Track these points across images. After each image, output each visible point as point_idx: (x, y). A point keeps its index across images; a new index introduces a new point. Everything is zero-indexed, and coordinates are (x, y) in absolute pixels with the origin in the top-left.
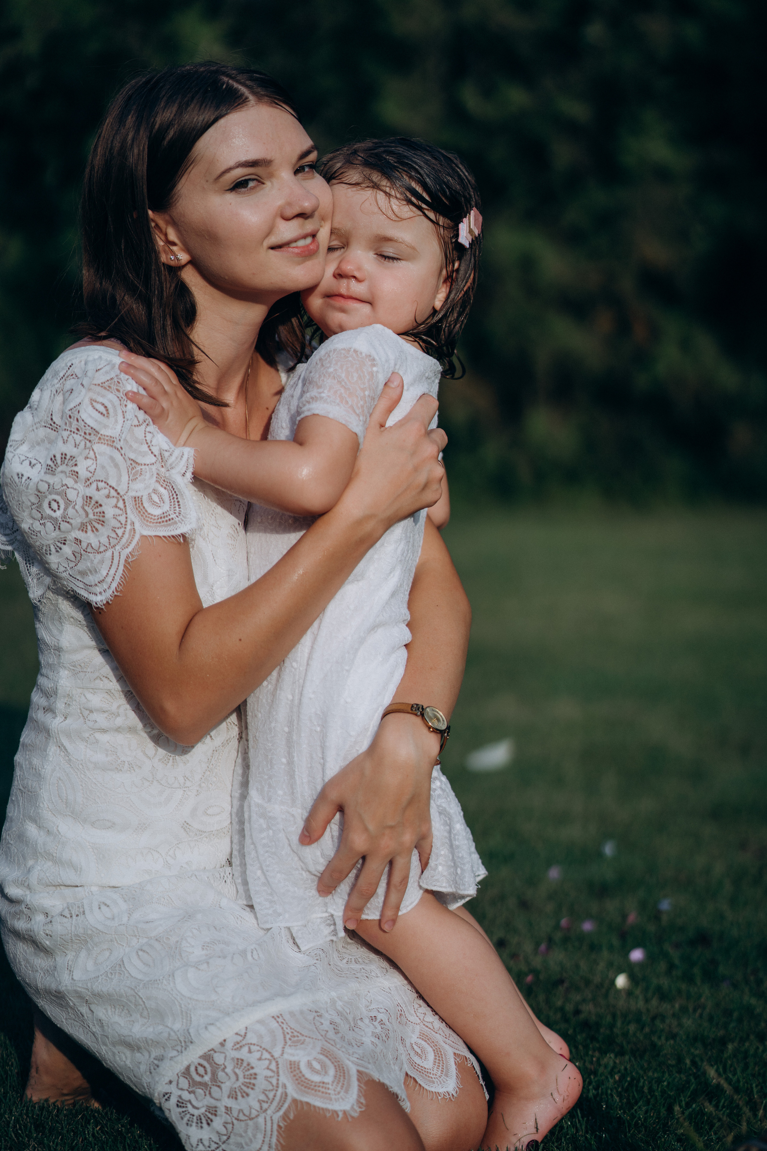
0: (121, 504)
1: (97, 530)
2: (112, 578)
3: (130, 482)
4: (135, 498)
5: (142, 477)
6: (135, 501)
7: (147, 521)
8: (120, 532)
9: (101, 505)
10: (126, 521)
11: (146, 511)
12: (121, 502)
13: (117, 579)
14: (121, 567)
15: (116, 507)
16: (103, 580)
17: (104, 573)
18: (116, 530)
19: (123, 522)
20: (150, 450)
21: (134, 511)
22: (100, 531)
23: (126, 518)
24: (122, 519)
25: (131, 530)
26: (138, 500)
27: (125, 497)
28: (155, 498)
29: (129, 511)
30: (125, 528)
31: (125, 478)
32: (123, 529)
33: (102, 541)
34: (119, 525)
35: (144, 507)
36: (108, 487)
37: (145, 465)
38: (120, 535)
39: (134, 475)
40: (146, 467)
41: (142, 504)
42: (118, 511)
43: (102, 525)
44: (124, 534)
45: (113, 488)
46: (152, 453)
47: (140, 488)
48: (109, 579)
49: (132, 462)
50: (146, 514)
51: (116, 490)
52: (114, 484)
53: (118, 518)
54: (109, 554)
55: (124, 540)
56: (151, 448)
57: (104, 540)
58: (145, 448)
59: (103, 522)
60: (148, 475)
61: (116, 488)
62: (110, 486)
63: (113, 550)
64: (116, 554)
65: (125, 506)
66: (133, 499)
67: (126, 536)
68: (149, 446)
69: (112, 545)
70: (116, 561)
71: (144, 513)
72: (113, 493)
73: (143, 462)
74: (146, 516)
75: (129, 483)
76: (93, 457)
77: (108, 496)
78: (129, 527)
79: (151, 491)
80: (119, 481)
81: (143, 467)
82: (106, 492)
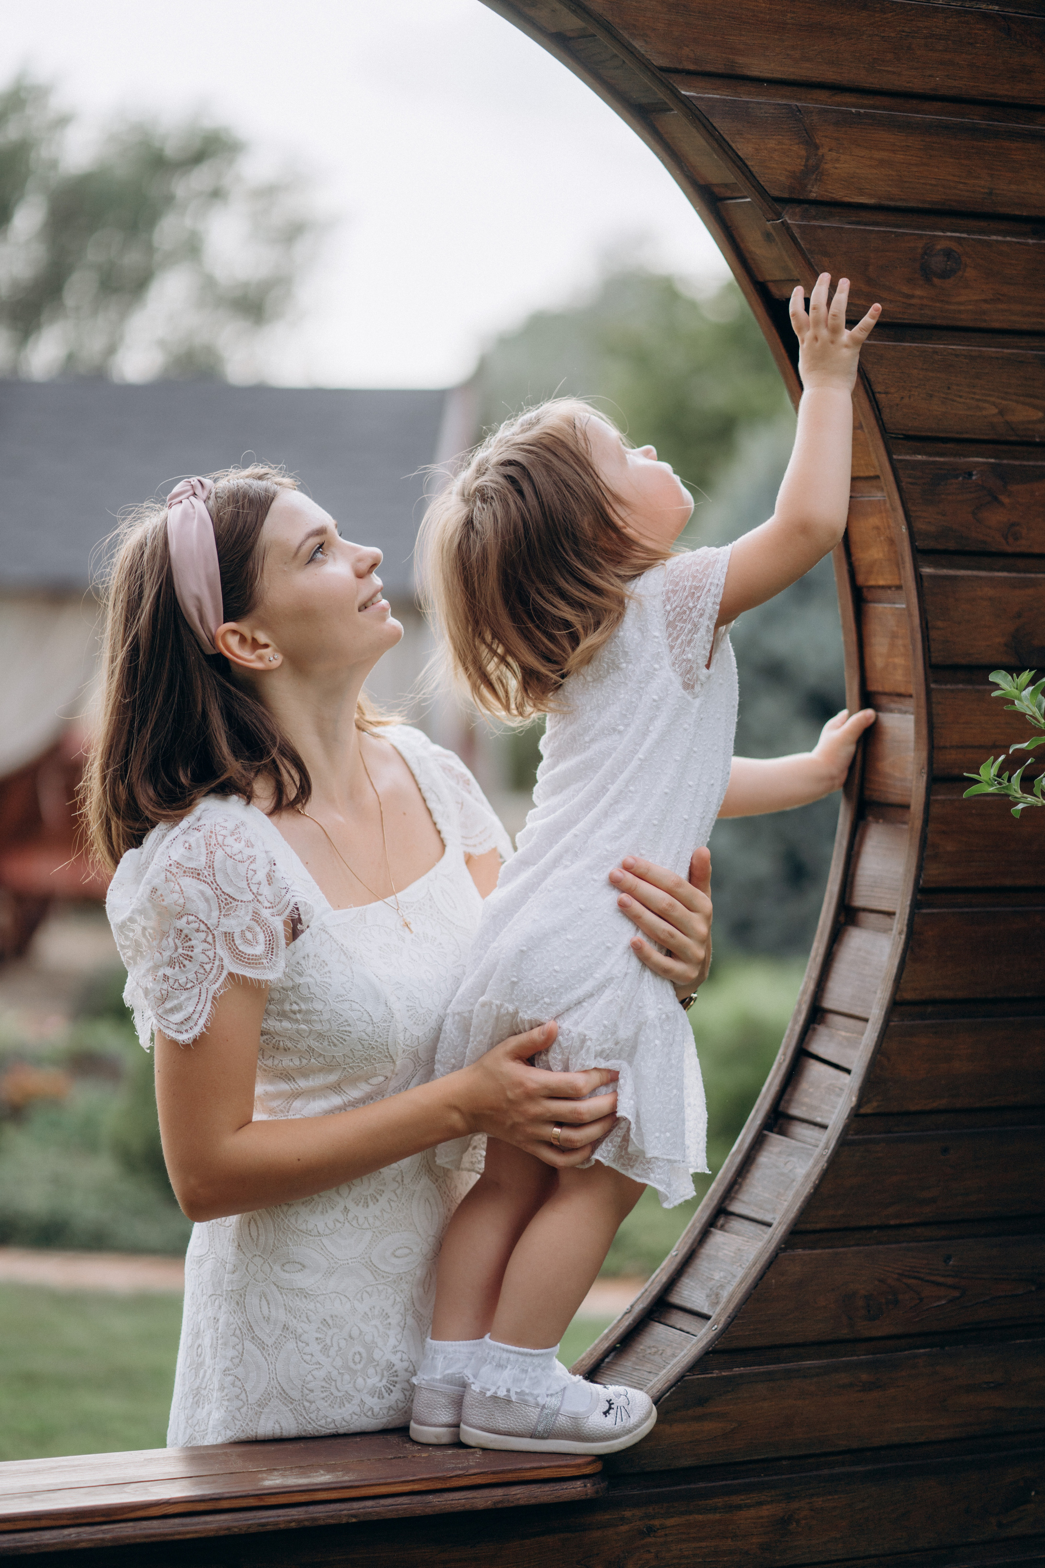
0: (210, 939)
1: (184, 966)
2: (198, 1015)
3: (222, 917)
4: (226, 933)
5: (237, 913)
6: (226, 937)
7: (237, 958)
8: (208, 967)
9: (190, 940)
10: (215, 957)
11: (237, 948)
12: (210, 936)
13: (205, 1016)
14: (209, 1004)
15: (205, 942)
16: (190, 1017)
17: (191, 1009)
18: (204, 965)
19: (212, 958)
20: (249, 887)
21: (225, 946)
22: (188, 967)
23: (215, 953)
24: (211, 954)
25: (219, 966)
26: (229, 937)
27: (215, 932)
28: (249, 936)
29: (218, 946)
30: (213, 963)
31: (215, 914)
32: (211, 965)
33: (190, 977)
34: (207, 960)
35: (235, 944)
36: (198, 921)
37: (242, 901)
38: (208, 970)
39: (228, 910)
40: (243, 903)
41: (233, 941)
42: (206, 946)
43: (190, 961)
44: (211, 969)
45: (203, 922)
46: (251, 890)
47: (231, 924)
48: (196, 1016)
49: (227, 897)
50: (237, 951)
51: (206, 925)
52: (203, 919)
53: (207, 953)
54: (196, 991)
55: (211, 976)
56: (251, 885)
57: (192, 976)
58: (244, 884)
59: (191, 957)
60: (243, 912)
61: (206, 922)
62: (200, 920)
63: (200, 986)
64: (204, 991)
65: (214, 941)
66: (224, 935)
67: (214, 971)
68: (248, 884)
69: (199, 981)
70: (203, 998)
71: (234, 950)
72: (203, 927)
73: (240, 899)
74: (237, 954)
75: (219, 918)
76: (179, 890)
77: (198, 930)
78: (217, 963)
79: (244, 928)
80: (209, 916)
81: (239, 903)
82: (196, 925)
